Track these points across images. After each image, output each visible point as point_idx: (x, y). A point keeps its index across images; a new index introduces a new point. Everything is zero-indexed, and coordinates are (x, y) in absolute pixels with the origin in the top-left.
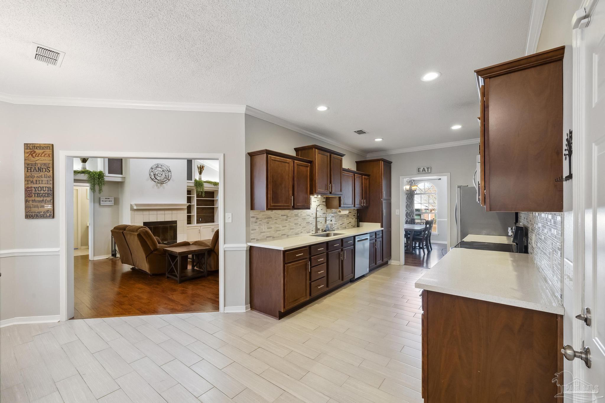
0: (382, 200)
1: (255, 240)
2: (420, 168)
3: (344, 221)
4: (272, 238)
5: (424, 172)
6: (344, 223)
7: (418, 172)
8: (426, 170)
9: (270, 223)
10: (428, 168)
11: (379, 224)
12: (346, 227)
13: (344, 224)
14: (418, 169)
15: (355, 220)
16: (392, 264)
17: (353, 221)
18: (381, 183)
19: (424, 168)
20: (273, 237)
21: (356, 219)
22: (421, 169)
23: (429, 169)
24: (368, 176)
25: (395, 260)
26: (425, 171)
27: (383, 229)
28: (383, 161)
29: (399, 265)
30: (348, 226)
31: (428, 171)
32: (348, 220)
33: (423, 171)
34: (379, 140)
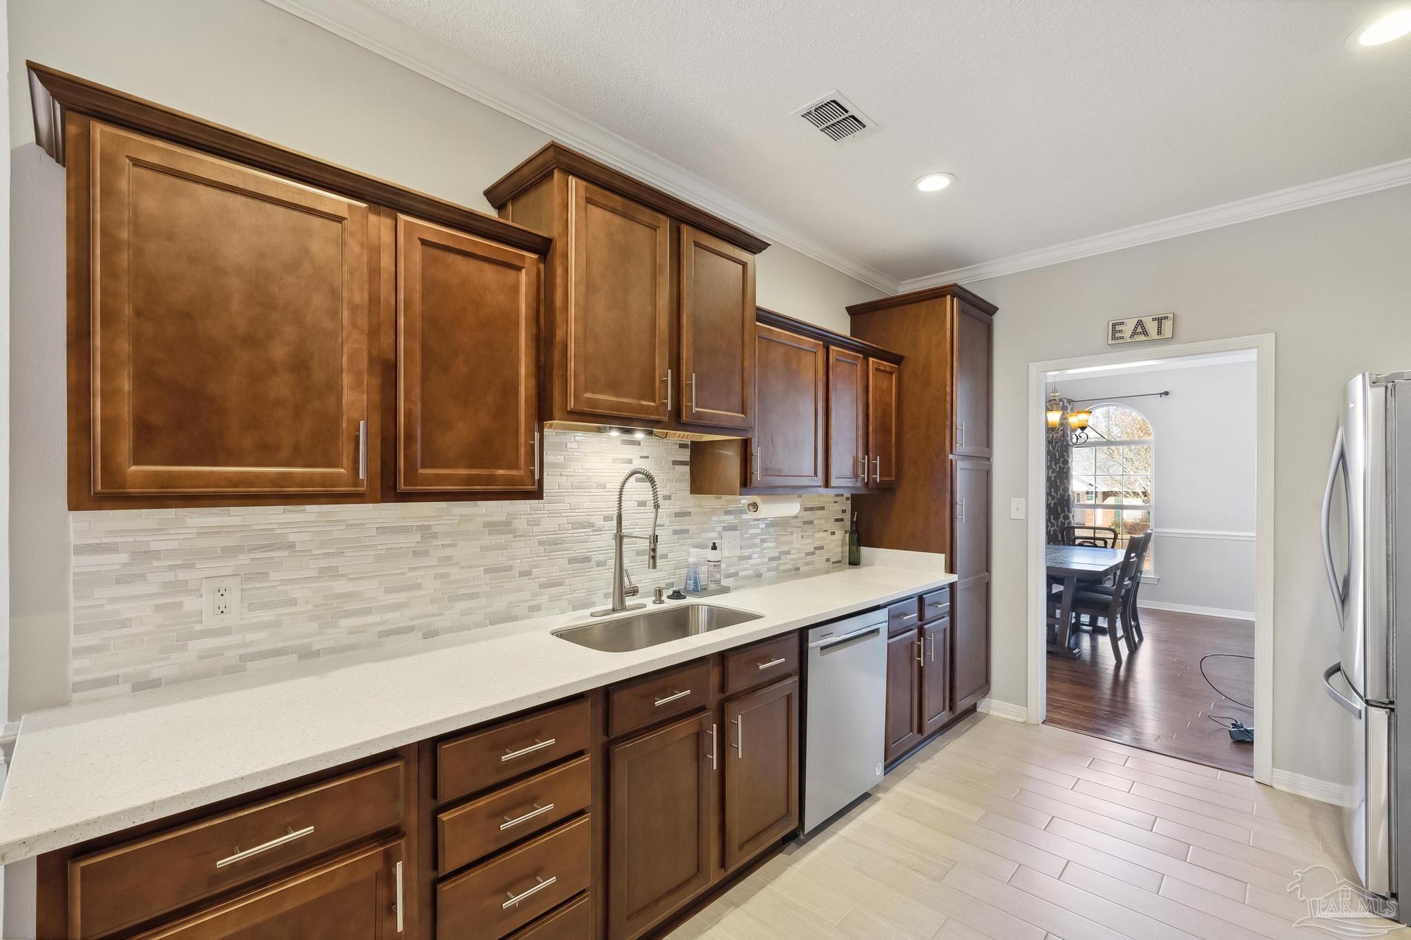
0: (951, 457)
1: (127, 687)
2: (1122, 323)
3: (791, 543)
4: (295, 656)
5: (1142, 338)
6: (788, 553)
7: (1114, 338)
8: (1152, 327)
9: (274, 576)
10: (1160, 320)
11: (940, 559)
12: (798, 569)
13: (789, 557)
14: (1114, 325)
15: (843, 540)
16: (991, 713)
17: (836, 541)
18: (948, 389)
19: (1140, 323)
20: (307, 654)
21: (846, 532)
22: (1128, 329)
23: (1167, 326)
24: (897, 360)
25: (1006, 699)
26: (1145, 333)
27: (954, 578)
28: (960, 298)
29: (1024, 723)
30: (807, 564)
31: (1159, 332)
32: (809, 541)
33: (1134, 333)
34: (934, 184)
